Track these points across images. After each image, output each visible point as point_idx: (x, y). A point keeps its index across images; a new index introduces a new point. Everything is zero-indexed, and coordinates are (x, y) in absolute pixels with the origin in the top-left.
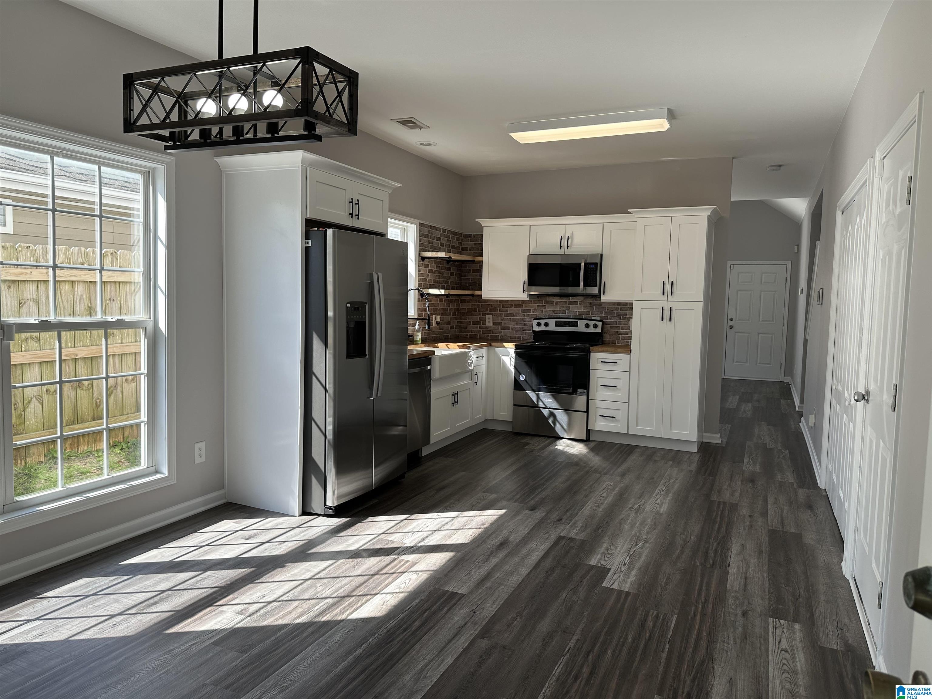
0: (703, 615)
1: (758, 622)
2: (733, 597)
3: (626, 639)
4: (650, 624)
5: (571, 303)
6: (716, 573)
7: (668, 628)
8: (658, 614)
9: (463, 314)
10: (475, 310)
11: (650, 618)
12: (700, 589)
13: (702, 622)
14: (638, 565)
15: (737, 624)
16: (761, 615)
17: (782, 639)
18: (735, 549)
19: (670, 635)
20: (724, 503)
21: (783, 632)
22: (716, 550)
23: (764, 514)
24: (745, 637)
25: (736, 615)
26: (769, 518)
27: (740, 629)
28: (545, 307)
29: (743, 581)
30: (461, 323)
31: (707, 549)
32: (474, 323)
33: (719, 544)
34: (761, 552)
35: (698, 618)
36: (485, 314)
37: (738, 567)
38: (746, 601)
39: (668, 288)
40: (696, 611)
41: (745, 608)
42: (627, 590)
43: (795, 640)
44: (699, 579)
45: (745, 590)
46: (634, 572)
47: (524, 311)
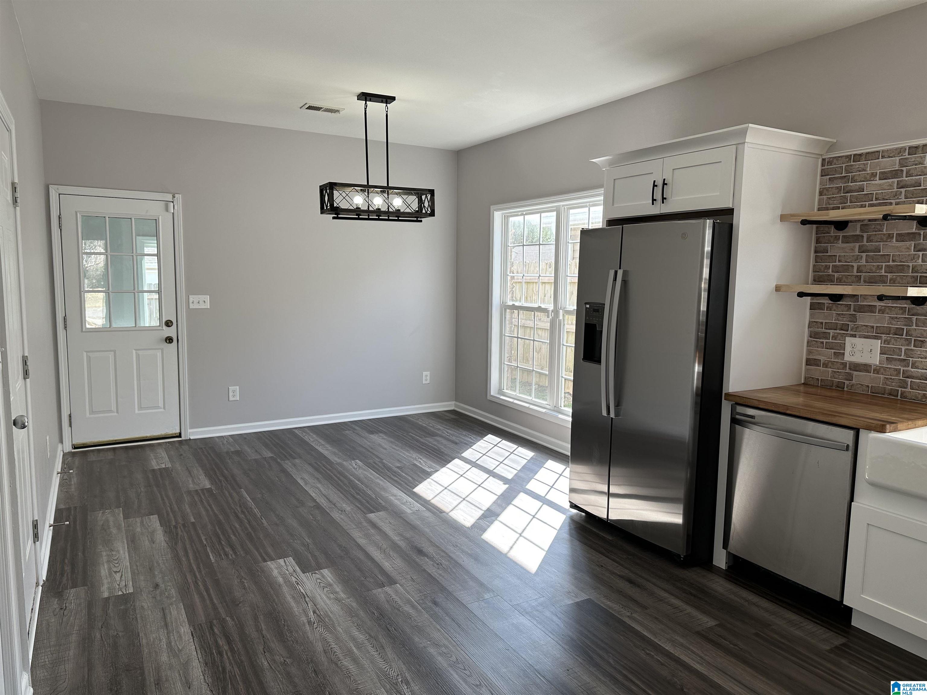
2: (173, 597)
4: (228, 549)
6: (202, 618)
8: (228, 557)
11: (231, 552)
13: (190, 566)
15: (160, 576)
16: (141, 591)
17: (119, 579)
19: (208, 549)
21: (119, 585)
24: (151, 569)
25: (164, 582)
27: (156, 573)
29: (169, 620)
38: (158, 598)
41: (158, 592)
42: (269, 563)
45: (163, 610)
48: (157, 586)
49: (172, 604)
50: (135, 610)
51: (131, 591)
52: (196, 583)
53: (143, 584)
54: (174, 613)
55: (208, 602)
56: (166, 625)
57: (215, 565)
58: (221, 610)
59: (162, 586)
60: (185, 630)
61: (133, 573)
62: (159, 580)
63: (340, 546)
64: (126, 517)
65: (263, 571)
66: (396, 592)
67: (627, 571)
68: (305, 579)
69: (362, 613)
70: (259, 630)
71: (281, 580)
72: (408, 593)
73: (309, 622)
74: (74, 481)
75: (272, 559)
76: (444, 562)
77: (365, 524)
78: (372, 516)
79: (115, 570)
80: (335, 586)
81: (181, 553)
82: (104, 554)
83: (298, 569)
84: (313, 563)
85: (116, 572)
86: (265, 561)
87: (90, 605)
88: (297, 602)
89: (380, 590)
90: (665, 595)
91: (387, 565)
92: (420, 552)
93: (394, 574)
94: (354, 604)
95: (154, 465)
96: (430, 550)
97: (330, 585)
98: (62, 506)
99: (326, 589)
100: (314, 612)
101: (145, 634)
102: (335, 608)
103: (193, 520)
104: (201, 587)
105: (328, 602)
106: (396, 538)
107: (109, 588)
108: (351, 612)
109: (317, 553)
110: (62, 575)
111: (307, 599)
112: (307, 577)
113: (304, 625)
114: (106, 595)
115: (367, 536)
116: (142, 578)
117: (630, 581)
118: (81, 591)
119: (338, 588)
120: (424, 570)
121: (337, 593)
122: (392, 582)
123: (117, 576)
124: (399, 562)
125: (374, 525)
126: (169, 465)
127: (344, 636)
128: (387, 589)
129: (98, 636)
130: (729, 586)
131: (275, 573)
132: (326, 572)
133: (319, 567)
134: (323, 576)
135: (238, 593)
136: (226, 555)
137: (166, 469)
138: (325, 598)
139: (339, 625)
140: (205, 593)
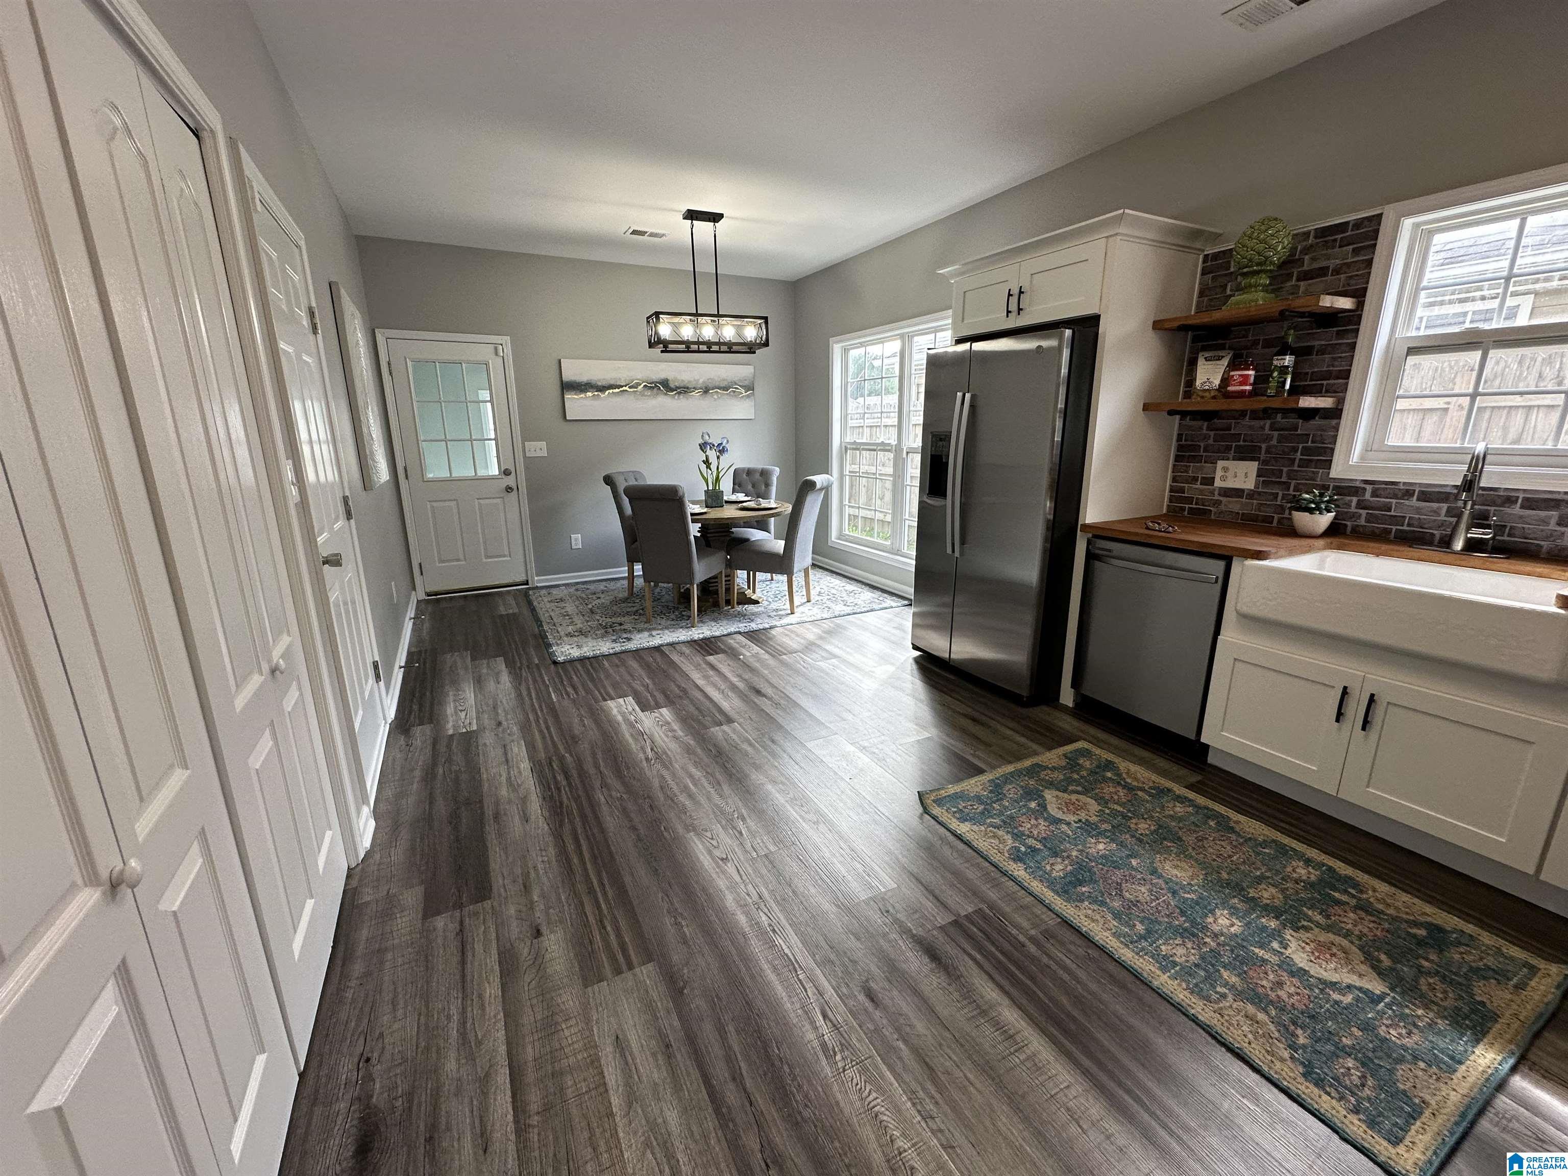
0: (534, 710)
2: (515, 735)
6: (542, 755)
13: (533, 705)
15: (504, 715)
16: (485, 729)
21: (463, 724)
25: (507, 721)
27: (500, 713)
35: (537, 707)
38: (501, 736)
40: (542, 710)
41: (501, 729)
48: (499, 724)
49: (513, 741)
50: (477, 747)
51: (475, 728)
52: (537, 721)
53: (486, 722)
54: (516, 750)
55: (548, 739)
56: (507, 761)
57: (557, 705)
58: (561, 748)
59: (505, 723)
60: (525, 765)
61: (478, 712)
62: (502, 718)
63: (679, 687)
64: (473, 659)
65: (603, 711)
66: (734, 730)
67: (970, 710)
68: (644, 718)
69: (699, 751)
70: (597, 766)
71: (620, 718)
72: (747, 732)
73: (647, 759)
74: (427, 625)
75: (612, 699)
76: (782, 702)
77: (704, 666)
78: (711, 658)
79: (461, 708)
80: (673, 724)
81: (525, 693)
82: (451, 693)
83: (637, 708)
84: (652, 703)
85: (461, 711)
86: (605, 700)
87: (435, 743)
88: (636, 740)
89: (717, 728)
90: (1009, 732)
91: (725, 705)
92: (758, 692)
93: (732, 714)
94: (692, 742)
95: (502, 610)
96: (769, 691)
97: (669, 723)
98: (413, 649)
99: (664, 728)
100: (652, 749)
101: (487, 770)
102: (673, 746)
103: (537, 661)
104: (543, 726)
105: (666, 739)
106: (735, 680)
107: (454, 726)
108: (688, 750)
109: (656, 693)
110: (410, 713)
111: (645, 737)
112: (646, 716)
113: (641, 761)
114: (451, 732)
115: (706, 677)
116: (486, 716)
117: (974, 720)
118: (427, 729)
119: (676, 726)
120: (762, 710)
121: (674, 731)
122: (730, 720)
123: (463, 715)
124: (737, 702)
125: (713, 667)
126: (516, 611)
127: (681, 773)
128: (725, 727)
129: (441, 771)
130: (1076, 723)
131: (615, 711)
132: (664, 711)
133: (658, 706)
134: (662, 715)
135: (577, 730)
136: (568, 694)
137: (514, 614)
138: (663, 736)
139: (676, 761)
140: (545, 731)
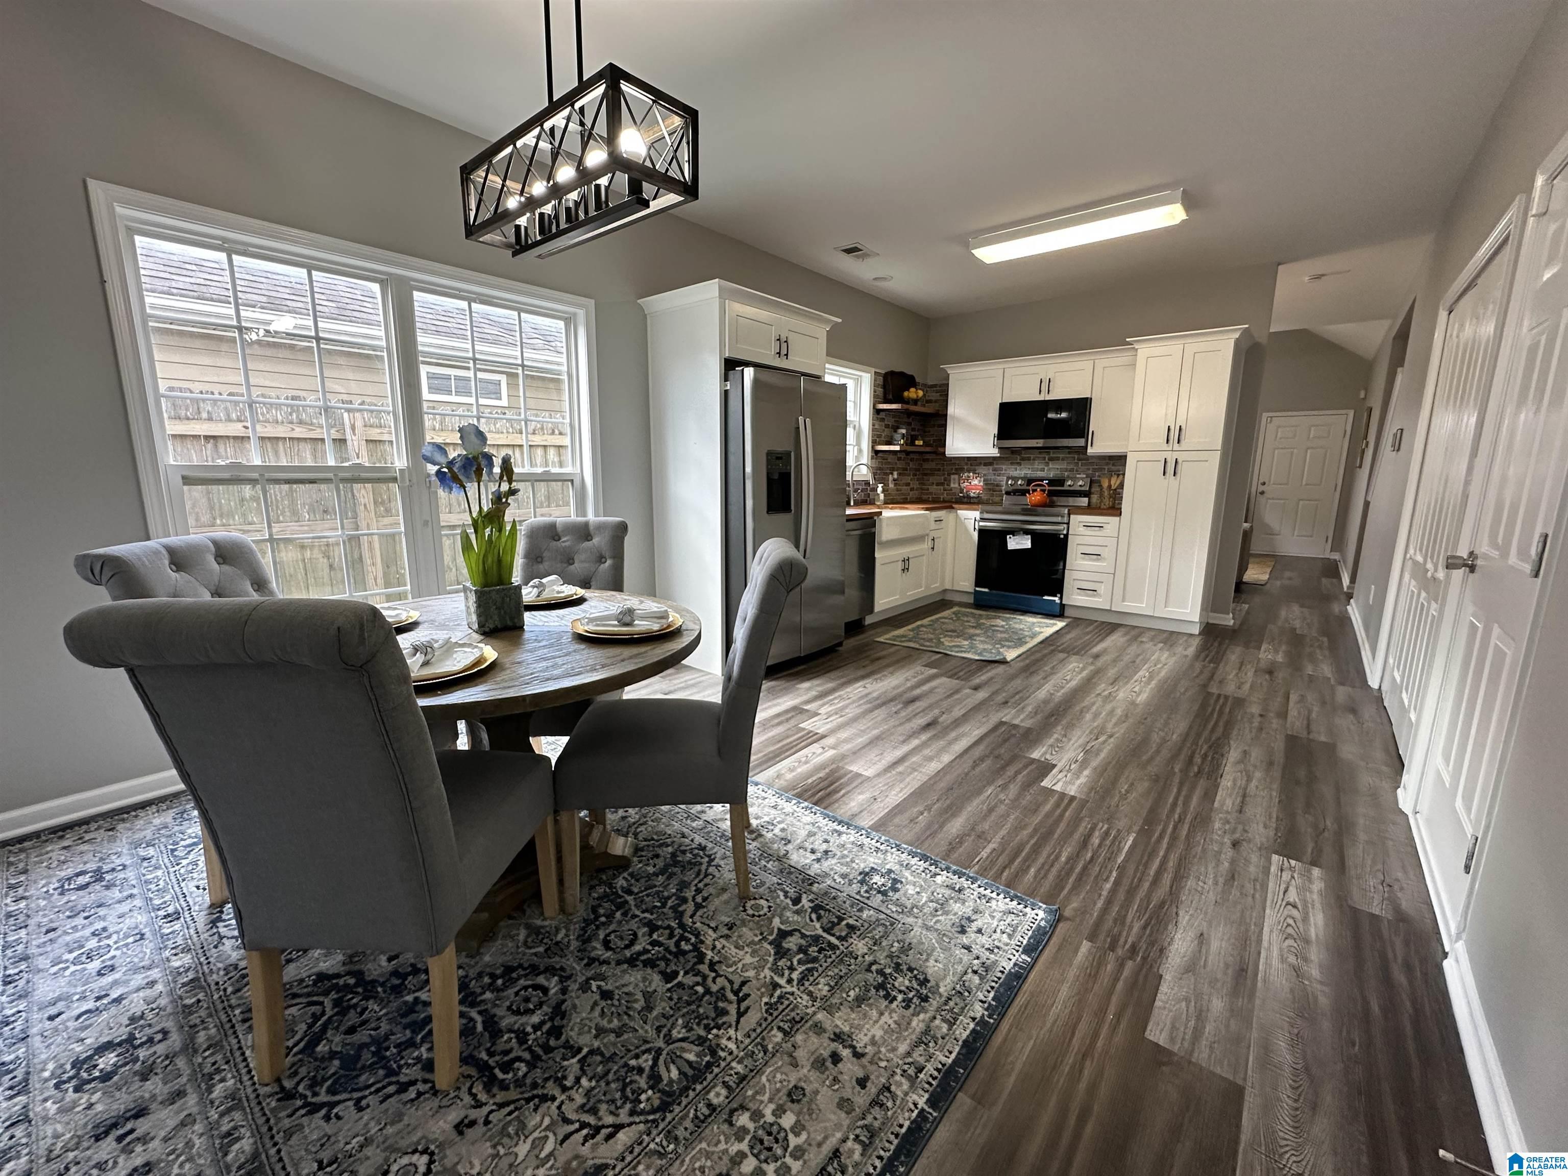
1: (1254, 858)
2: (1221, 819)
3: (1058, 857)
4: (1096, 841)
5: (1051, 459)
6: (1202, 783)
7: (1120, 850)
8: (1108, 829)
9: (926, 475)
10: (939, 470)
11: (1097, 833)
12: (1175, 804)
13: (1170, 847)
14: (1095, 763)
15: (1223, 856)
16: (1260, 849)
17: (1291, 888)
18: (1233, 755)
19: (1120, 859)
20: (1226, 697)
21: (1293, 877)
22: (1206, 755)
23: (1283, 714)
24: (1232, 877)
25: (1222, 844)
26: (1289, 719)
27: (1226, 864)
28: (1019, 464)
29: (1239, 800)
30: (924, 484)
31: (1193, 753)
32: (938, 484)
33: (1210, 747)
34: (1271, 764)
35: (1166, 840)
36: (949, 475)
37: (1235, 781)
38: (1240, 827)
39: (1174, 435)
40: (1163, 831)
41: (1237, 835)
42: (1072, 793)
43: (1311, 892)
44: (1175, 790)
45: (1240, 812)
46: (1086, 772)
47: (994, 470)
49: (1227, 812)
50: (1277, 829)
51: (1275, 858)
54: (1229, 802)
55: (1183, 794)
56: (1244, 796)
57: (1136, 828)
58: (1176, 780)
60: (1226, 782)
61: (1264, 887)
62: (1228, 853)
65: (1090, 789)
68: (1064, 760)
71: (1085, 775)
73: (1110, 737)
81: (1167, 879)
83: (1054, 772)
84: (1035, 766)
86: (1073, 797)
87: (1342, 868)
88: (1100, 751)
94: (1058, 728)
97: (1050, 747)
99: (1060, 745)
100: (1096, 740)
103: (1085, 946)
107: (1310, 882)
108: (1070, 726)
111: (1088, 748)
112: (1059, 761)
114: (1315, 872)
116: (1252, 869)
118: (1360, 902)
121: (1057, 739)
123: (1293, 896)
131: (1080, 783)
133: (1033, 762)
140: (1180, 802)
